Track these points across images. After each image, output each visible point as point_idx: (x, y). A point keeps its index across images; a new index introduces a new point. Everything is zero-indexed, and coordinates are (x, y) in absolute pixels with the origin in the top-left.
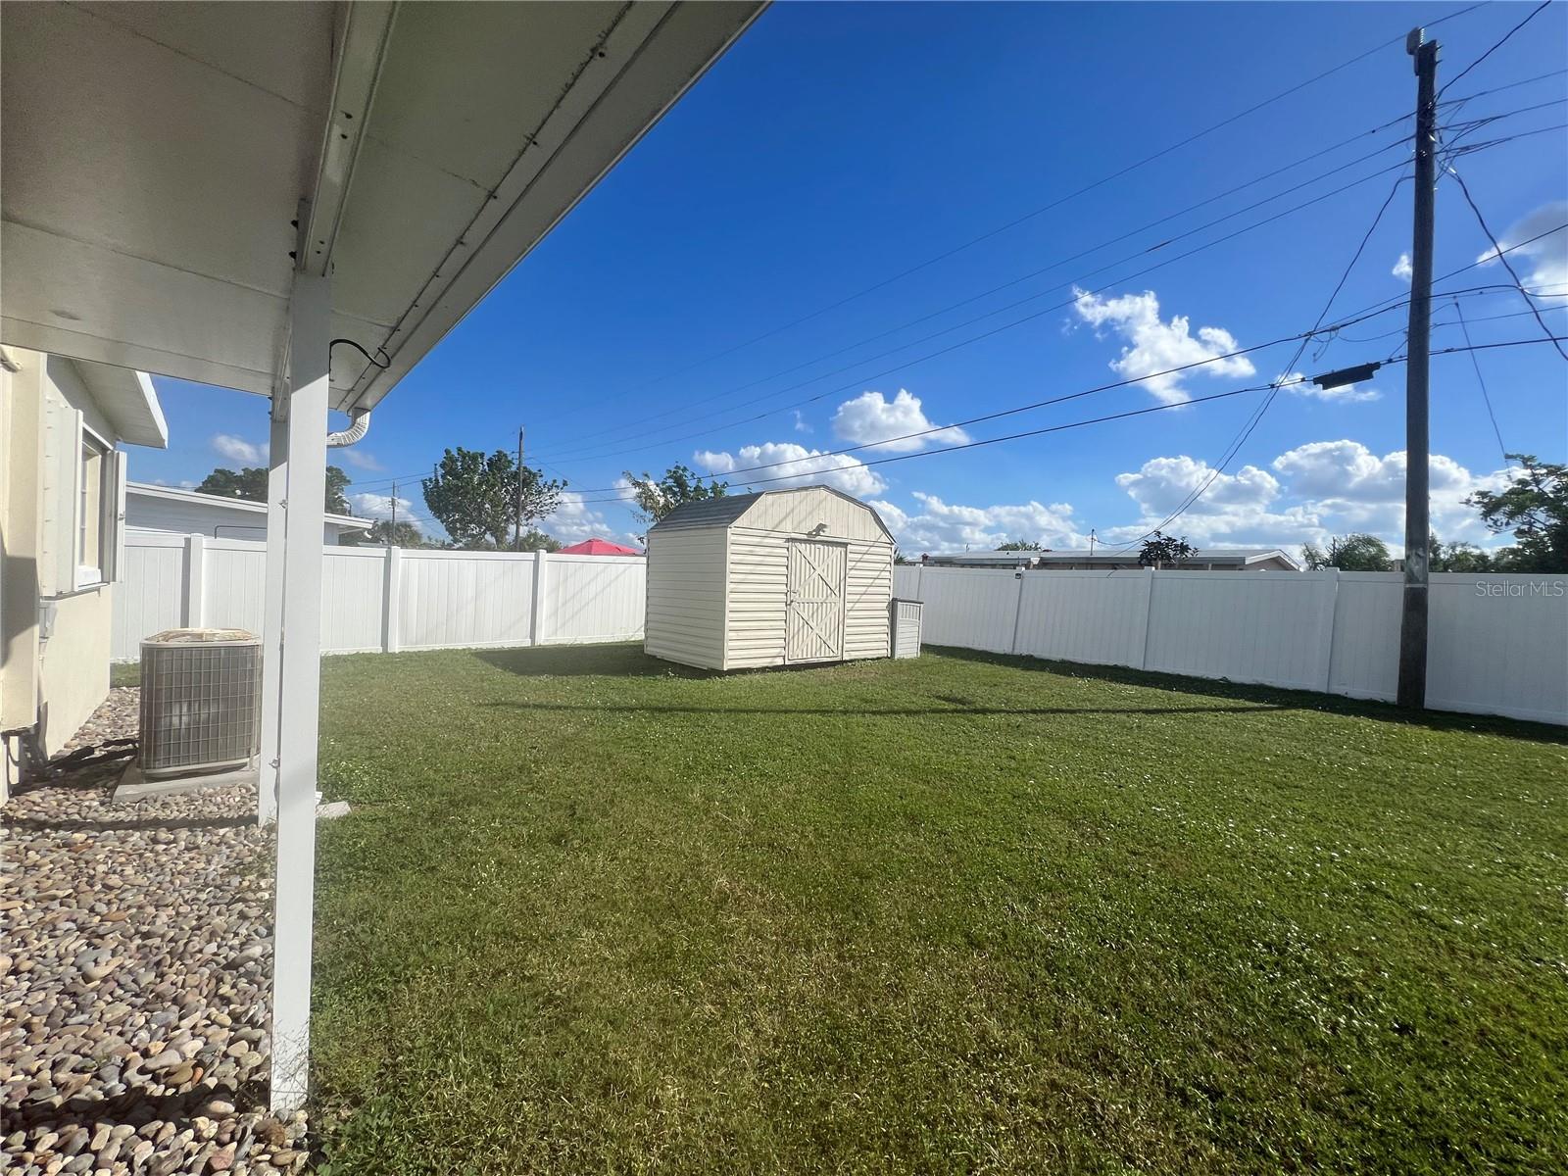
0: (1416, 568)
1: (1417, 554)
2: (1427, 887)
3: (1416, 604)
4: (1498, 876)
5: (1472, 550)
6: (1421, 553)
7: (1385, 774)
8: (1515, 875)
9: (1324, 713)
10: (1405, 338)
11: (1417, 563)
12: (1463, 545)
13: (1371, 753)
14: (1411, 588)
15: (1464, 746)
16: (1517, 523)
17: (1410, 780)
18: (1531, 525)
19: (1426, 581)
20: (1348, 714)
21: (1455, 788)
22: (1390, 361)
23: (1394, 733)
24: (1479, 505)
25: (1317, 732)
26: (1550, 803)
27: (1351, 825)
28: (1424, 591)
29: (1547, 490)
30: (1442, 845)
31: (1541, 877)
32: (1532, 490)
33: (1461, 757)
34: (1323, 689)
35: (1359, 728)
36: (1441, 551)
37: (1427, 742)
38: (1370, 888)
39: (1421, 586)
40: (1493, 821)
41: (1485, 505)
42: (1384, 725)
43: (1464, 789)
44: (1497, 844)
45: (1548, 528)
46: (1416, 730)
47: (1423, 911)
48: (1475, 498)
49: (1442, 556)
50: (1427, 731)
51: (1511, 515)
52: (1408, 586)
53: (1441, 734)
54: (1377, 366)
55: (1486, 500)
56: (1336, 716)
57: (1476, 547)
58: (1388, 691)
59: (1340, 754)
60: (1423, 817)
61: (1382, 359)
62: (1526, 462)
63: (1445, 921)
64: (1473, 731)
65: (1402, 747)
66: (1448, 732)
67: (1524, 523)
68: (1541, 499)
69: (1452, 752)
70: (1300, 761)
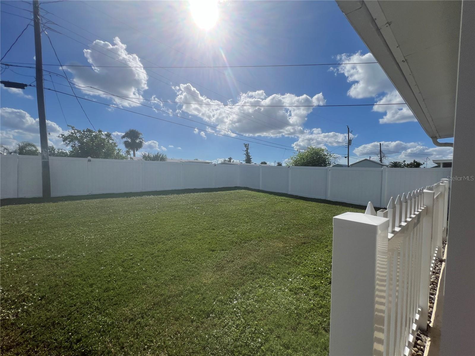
0: (45, 155)
1: (45, 151)
2: (50, 250)
3: (46, 166)
4: (70, 238)
5: (64, 151)
6: (46, 150)
7: (38, 220)
8: (74, 236)
9: (16, 205)
10: (35, 80)
11: (45, 153)
12: (61, 149)
13: (34, 215)
14: (44, 161)
15: (62, 206)
16: (71, 144)
17: (46, 220)
18: (75, 145)
19: (48, 159)
20: (25, 204)
21: (59, 218)
22: (30, 85)
23: (42, 207)
24: (62, 138)
25: (13, 213)
26: (82, 215)
27: (26, 241)
28: (48, 162)
29: (78, 136)
30: (55, 236)
31: (79, 234)
32: (74, 136)
33: (61, 209)
34: (16, 197)
35: (30, 208)
36: (55, 151)
37: (51, 207)
38: (32, 259)
39: (47, 160)
40: (69, 224)
41: (63, 138)
42: (38, 205)
43: (62, 218)
44: (70, 230)
45: (79, 146)
46: (49, 204)
47: (49, 258)
48: (61, 136)
49: (56, 152)
50: (51, 204)
51: (70, 142)
52: (43, 160)
53: (56, 204)
54: (26, 85)
55: (64, 137)
56: (21, 205)
57: (65, 150)
58: (39, 194)
59: (22, 218)
60: (50, 230)
61: (28, 84)
62: (73, 128)
63: (56, 257)
64: (64, 201)
65: (44, 210)
66: (57, 202)
67: (73, 144)
68: (76, 138)
69: (59, 208)
70: (5, 225)
